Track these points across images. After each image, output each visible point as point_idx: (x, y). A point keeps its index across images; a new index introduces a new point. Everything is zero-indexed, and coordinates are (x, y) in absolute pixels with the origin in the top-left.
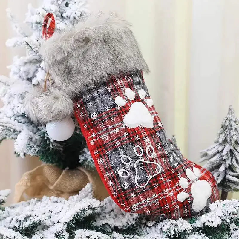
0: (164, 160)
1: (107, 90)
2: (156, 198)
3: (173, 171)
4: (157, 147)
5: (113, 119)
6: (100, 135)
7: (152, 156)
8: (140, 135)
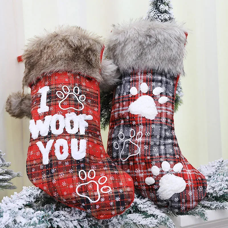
0: (146, 147)
1: (129, 79)
4: (146, 134)
5: (124, 103)
7: (138, 140)
8: (136, 121)
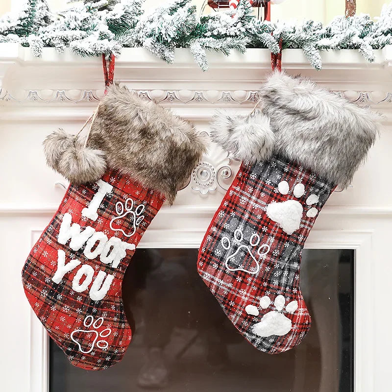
0: (268, 269)
1: (284, 167)
2: (229, 288)
3: (265, 284)
4: (274, 252)
5: (263, 195)
6: (242, 194)
7: (261, 255)
8: (270, 229)
